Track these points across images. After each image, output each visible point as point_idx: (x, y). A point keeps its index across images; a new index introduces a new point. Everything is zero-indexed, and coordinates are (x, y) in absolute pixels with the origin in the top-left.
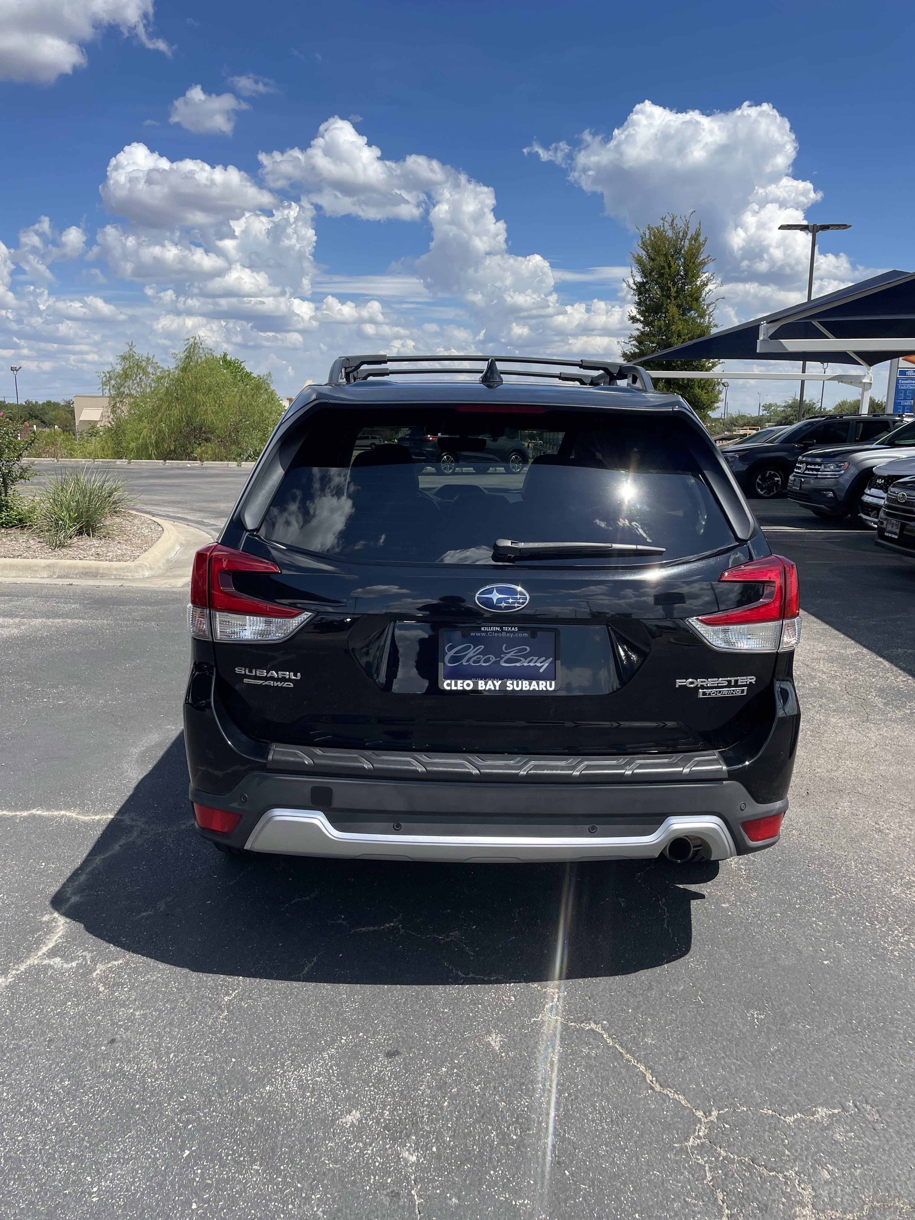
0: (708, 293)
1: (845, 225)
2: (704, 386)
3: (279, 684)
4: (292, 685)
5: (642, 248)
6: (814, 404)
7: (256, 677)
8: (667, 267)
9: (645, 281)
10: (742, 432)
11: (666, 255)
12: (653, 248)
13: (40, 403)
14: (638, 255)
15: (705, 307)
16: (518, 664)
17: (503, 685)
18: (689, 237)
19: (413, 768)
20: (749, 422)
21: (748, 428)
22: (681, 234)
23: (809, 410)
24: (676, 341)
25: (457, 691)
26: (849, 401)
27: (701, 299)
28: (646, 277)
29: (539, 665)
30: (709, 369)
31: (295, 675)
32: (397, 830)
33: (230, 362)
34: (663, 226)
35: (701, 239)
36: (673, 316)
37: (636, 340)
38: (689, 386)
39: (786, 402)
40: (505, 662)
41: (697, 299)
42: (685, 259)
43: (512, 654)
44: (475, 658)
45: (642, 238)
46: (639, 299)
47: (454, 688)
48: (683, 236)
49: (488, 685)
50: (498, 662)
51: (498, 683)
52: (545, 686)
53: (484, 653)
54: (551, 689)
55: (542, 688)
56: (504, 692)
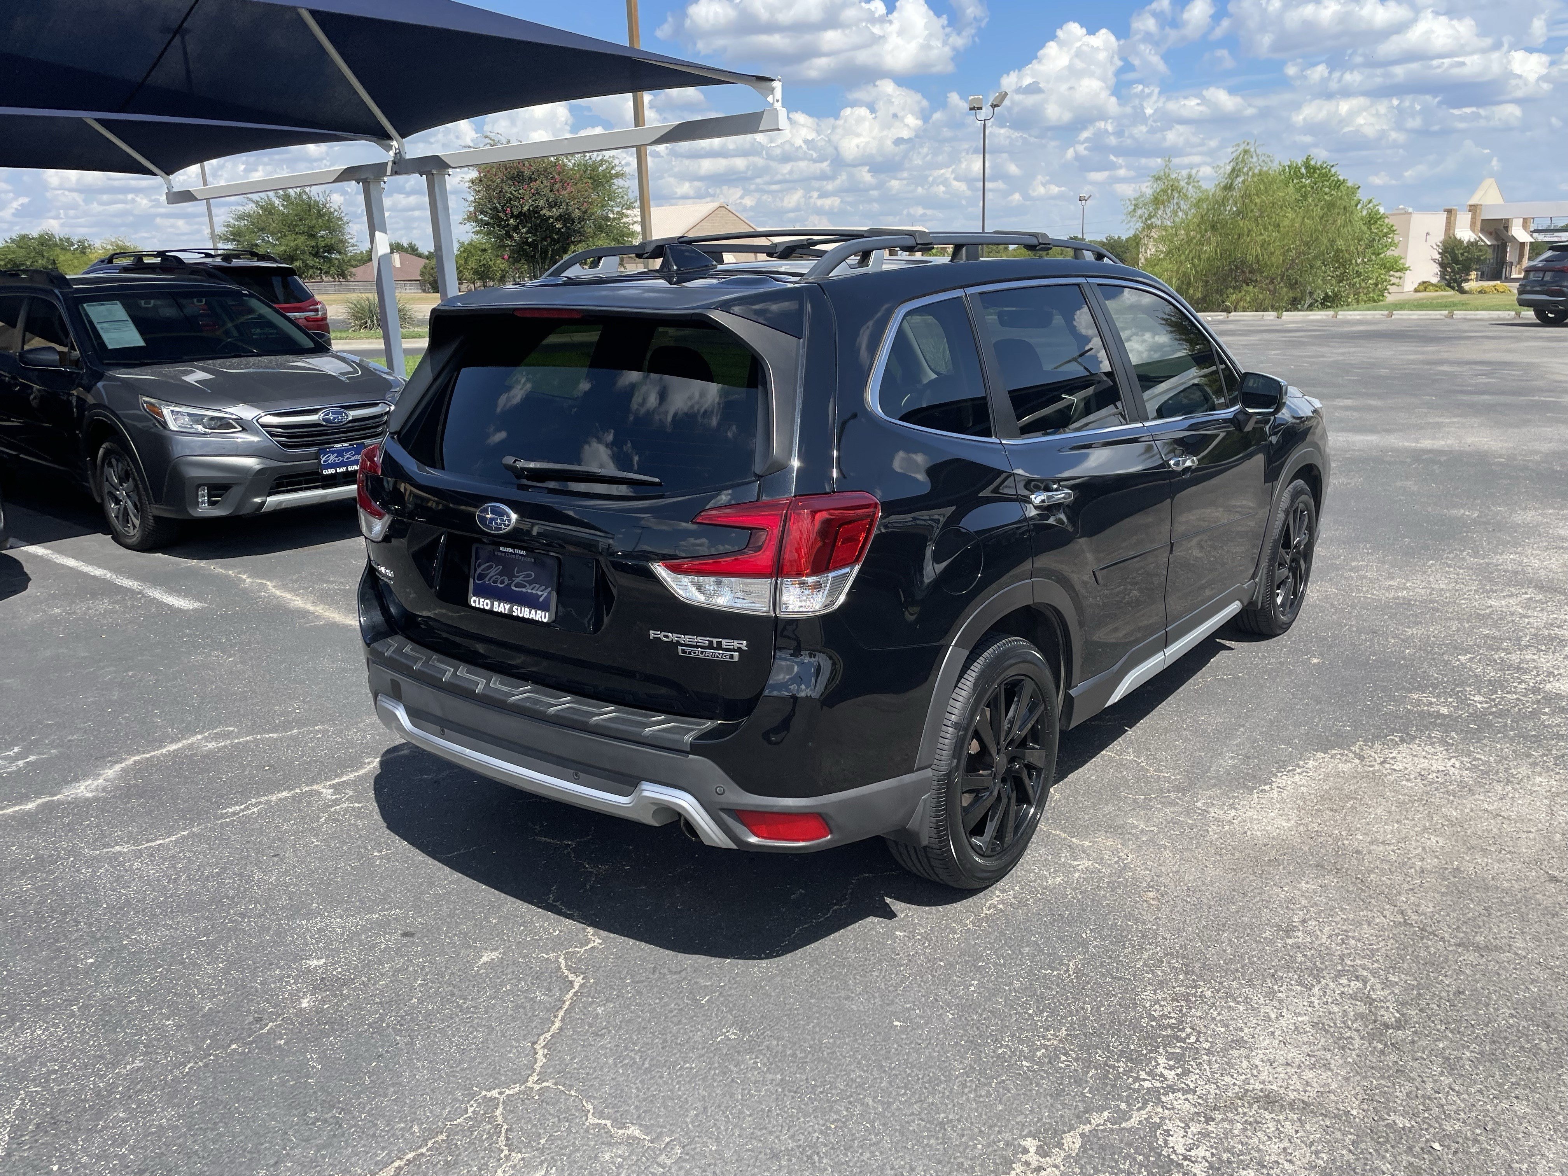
3: (386, 580)
4: (391, 582)
13: (1124, 238)
16: (523, 590)
17: (511, 610)
25: (479, 609)
29: (540, 594)
31: (391, 573)
32: (443, 735)
33: (1315, 169)
40: (515, 587)
43: (521, 578)
44: (494, 578)
47: (477, 606)
49: (501, 607)
50: (509, 585)
51: (507, 607)
52: (541, 616)
53: (501, 574)
54: (545, 620)
55: (538, 618)
56: (509, 617)
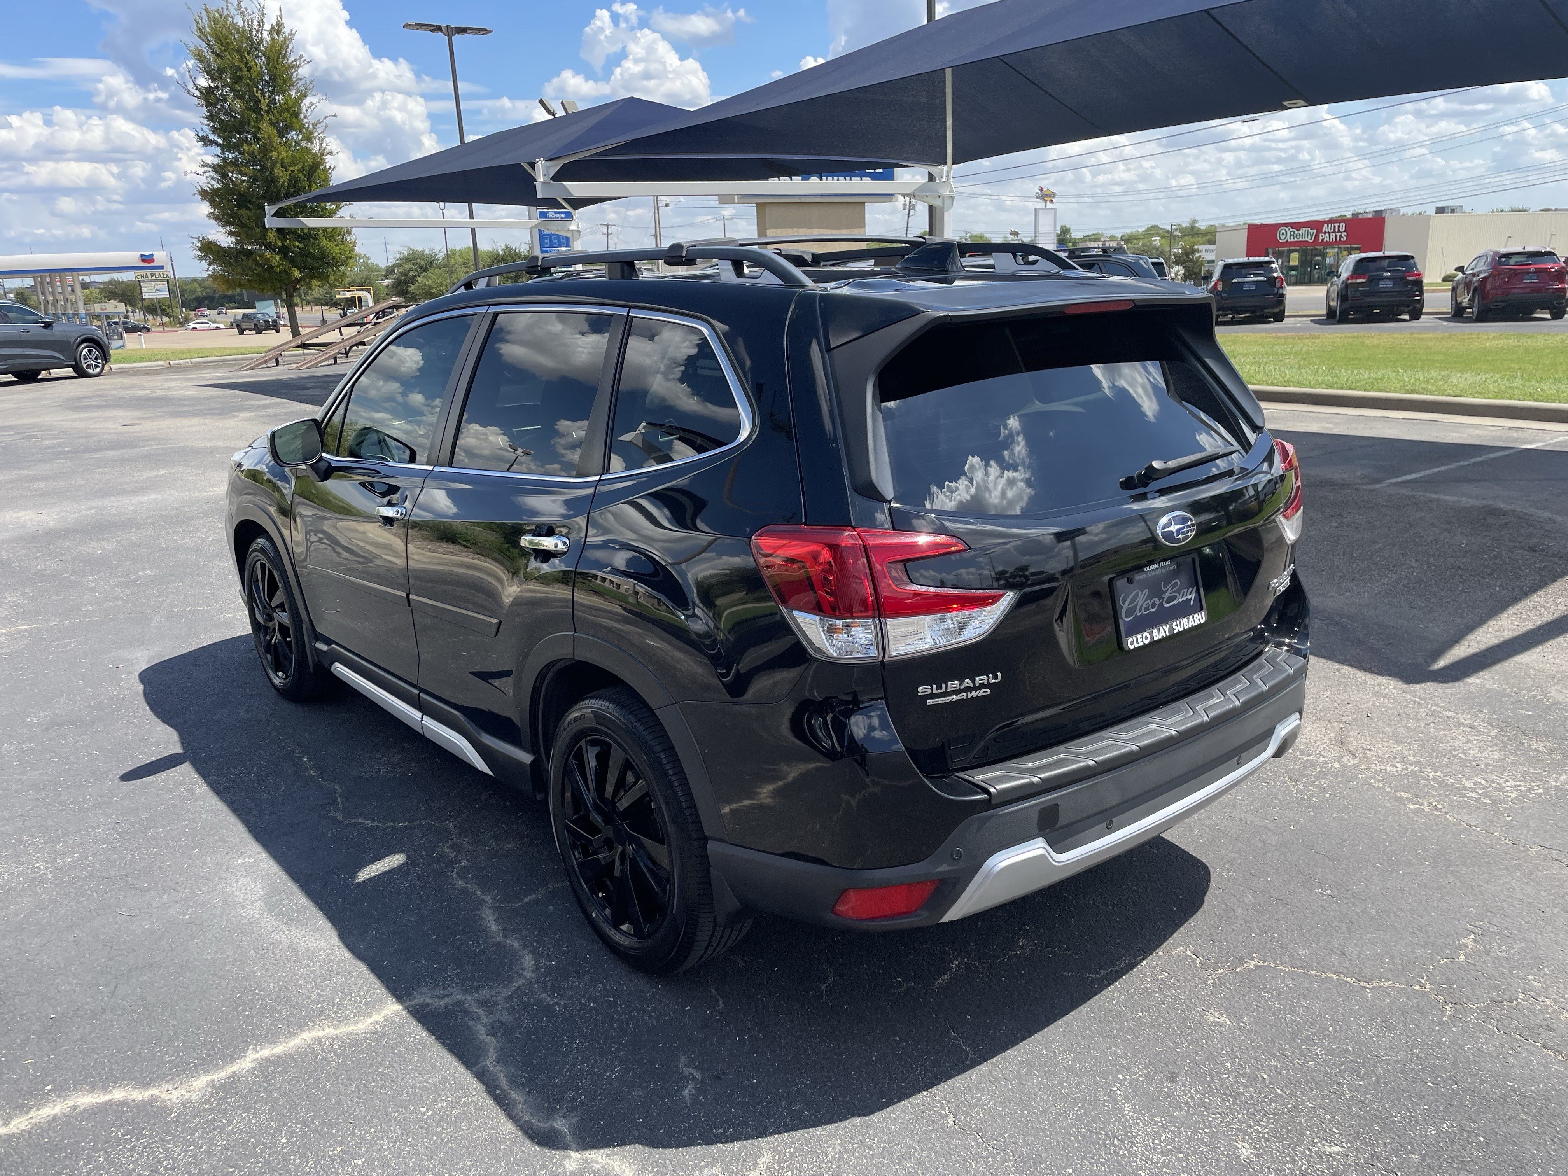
0: (309, 108)
1: (485, 30)
2: (333, 236)
3: (974, 694)
4: (989, 691)
5: (199, 37)
6: (436, 255)
7: (947, 694)
8: (245, 69)
9: (212, 85)
10: (348, 295)
11: (239, 51)
12: (218, 39)
14: (196, 49)
15: (311, 126)
16: (1176, 602)
17: (1171, 629)
18: (267, 27)
19: (1127, 749)
20: (353, 281)
21: (355, 288)
22: (255, 23)
23: (431, 262)
24: (281, 174)
25: (1140, 648)
26: (458, 249)
27: (302, 116)
28: (213, 79)
29: (1189, 597)
30: (331, 214)
31: (995, 677)
32: (1110, 830)
34: (227, 9)
35: (286, 31)
36: (269, 138)
37: (215, 171)
38: (310, 236)
39: (400, 253)
40: (1167, 602)
41: (296, 115)
42: (268, 58)
43: (1169, 591)
44: (1144, 606)
45: (198, 23)
46: (208, 111)
47: (1137, 645)
48: (259, 25)
49: (1160, 633)
50: (1161, 604)
51: (1167, 628)
52: (1199, 618)
53: (1149, 598)
54: (1203, 621)
55: (1197, 622)
56: (1173, 637)
